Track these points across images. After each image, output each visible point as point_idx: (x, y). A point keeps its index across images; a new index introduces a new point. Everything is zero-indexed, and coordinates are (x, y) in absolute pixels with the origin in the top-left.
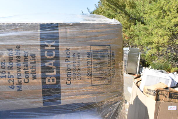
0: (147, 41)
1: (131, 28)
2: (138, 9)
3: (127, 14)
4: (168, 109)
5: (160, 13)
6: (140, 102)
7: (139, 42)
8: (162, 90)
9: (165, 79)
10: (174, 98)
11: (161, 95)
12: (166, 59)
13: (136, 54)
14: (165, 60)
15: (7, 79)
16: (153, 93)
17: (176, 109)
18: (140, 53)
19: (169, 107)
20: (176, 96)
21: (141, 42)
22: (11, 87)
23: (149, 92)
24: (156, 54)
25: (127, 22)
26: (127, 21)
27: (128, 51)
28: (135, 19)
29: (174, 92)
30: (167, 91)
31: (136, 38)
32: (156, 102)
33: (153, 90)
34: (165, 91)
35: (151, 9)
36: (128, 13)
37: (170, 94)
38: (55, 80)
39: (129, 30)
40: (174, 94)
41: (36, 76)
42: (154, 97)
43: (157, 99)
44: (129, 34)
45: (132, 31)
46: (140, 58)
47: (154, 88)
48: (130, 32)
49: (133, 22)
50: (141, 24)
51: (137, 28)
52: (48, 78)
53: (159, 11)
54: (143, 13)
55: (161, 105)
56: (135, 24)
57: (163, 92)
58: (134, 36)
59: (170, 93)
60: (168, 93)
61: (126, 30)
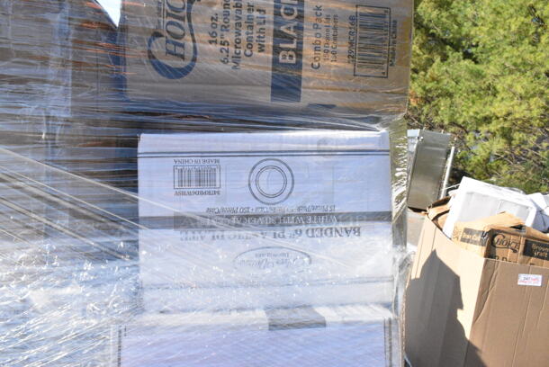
0: (477, 113)
1: (430, 71)
2: (459, 10)
3: (422, 26)
4: (519, 283)
5: (527, 25)
6: (441, 264)
7: (453, 115)
8: (506, 233)
9: (516, 204)
10: (538, 257)
11: (501, 246)
12: (533, 172)
13: (441, 149)
14: (530, 172)
15: (219, 47)
16: (478, 238)
17: (540, 285)
18: (453, 149)
19: (522, 277)
20: (545, 251)
21: (458, 115)
22: (223, 62)
23: (468, 237)
24: (502, 153)
25: (418, 52)
26: (420, 48)
27: (417, 142)
28: (445, 42)
29: (538, 239)
30: (518, 235)
31: (444, 103)
32: (486, 262)
33: (480, 232)
34: (513, 234)
35: (498, 13)
36: (425, 22)
37: (527, 245)
38: (294, 59)
39: (425, 76)
40: (539, 245)
41: (263, 46)
42: (482, 250)
43: (490, 254)
44: (424, 88)
45: (433, 79)
46: (452, 164)
47: (482, 225)
48: (427, 82)
49: (440, 51)
50: (461, 57)
51: (450, 70)
52: (283, 53)
53: (522, 19)
54: (470, 24)
55: (498, 269)
56: (444, 58)
57: (507, 236)
58: (437, 97)
59: (526, 241)
60: (522, 241)
61: (415, 75)
